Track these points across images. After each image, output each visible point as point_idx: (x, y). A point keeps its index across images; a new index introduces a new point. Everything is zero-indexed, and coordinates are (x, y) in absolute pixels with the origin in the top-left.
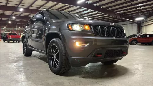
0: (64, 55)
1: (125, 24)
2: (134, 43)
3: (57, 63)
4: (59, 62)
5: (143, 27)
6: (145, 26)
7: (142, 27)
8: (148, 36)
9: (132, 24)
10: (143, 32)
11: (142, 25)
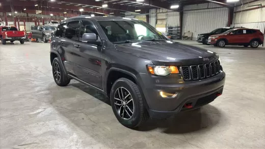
0: (142, 105)
1: (208, 8)
2: (221, 43)
3: (131, 114)
4: (133, 113)
5: (237, 14)
6: (241, 11)
7: (235, 13)
8: (245, 32)
9: (219, 9)
10: (237, 22)
11: (237, 9)
